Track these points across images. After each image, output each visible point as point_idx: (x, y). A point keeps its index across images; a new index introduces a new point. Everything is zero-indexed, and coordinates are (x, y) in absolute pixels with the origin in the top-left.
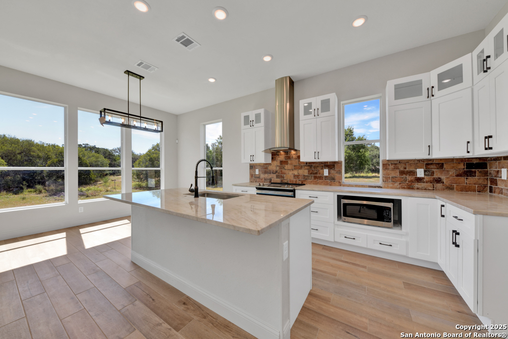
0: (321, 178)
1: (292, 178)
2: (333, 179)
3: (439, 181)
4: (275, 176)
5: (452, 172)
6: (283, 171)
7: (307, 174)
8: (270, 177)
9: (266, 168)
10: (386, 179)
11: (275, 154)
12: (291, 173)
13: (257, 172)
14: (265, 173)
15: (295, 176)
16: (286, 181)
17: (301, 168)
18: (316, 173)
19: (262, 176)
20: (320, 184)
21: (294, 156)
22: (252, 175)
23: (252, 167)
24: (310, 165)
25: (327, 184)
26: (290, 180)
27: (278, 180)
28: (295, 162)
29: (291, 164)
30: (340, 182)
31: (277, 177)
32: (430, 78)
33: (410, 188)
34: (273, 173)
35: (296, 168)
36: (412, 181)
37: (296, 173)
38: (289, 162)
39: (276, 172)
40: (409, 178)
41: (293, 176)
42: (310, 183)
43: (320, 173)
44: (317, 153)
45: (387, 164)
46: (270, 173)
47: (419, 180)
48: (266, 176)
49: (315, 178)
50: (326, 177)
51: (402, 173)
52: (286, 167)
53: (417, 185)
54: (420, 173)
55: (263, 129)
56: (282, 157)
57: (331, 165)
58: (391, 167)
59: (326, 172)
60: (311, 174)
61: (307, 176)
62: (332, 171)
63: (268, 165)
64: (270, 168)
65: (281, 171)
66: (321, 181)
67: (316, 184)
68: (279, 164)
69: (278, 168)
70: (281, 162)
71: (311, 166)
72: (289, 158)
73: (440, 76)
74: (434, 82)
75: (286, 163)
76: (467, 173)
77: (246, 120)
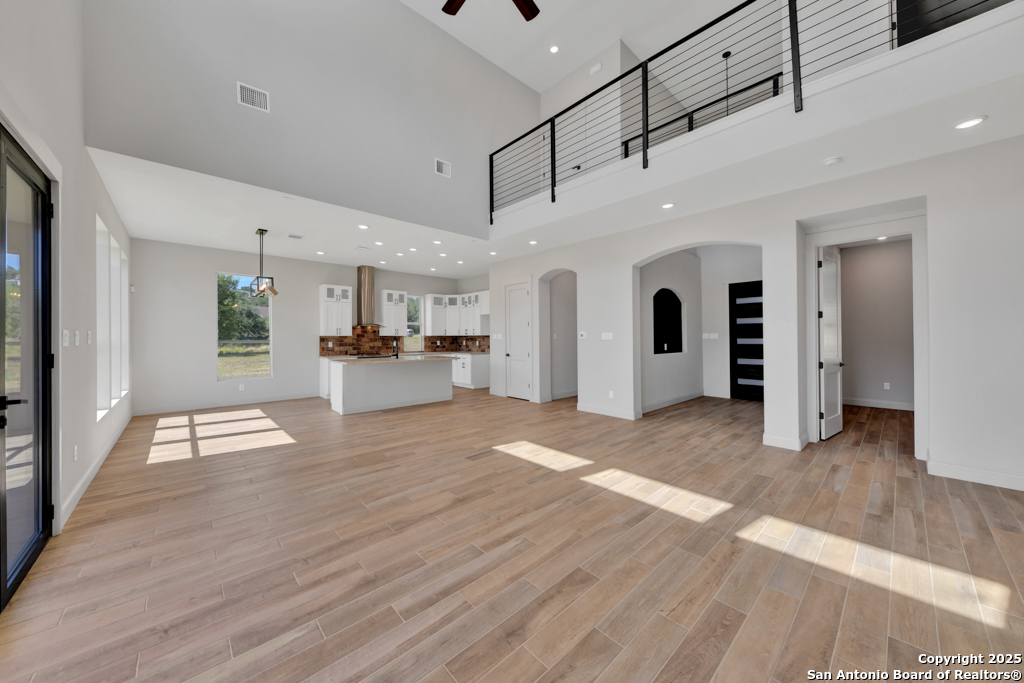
0: (391, 348)
1: (368, 350)
2: (399, 349)
3: (444, 347)
4: (351, 348)
5: (449, 343)
6: (360, 343)
7: (380, 346)
10: (426, 347)
12: (367, 345)
13: (330, 345)
14: (341, 345)
15: (371, 348)
17: (376, 340)
18: (388, 345)
19: (337, 349)
21: (370, 331)
22: (322, 349)
23: (323, 339)
24: (384, 338)
28: (372, 336)
30: (401, 351)
31: (354, 349)
32: (446, 298)
33: (435, 351)
35: (372, 340)
37: (372, 345)
39: (353, 344)
40: (435, 346)
42: (383, 352)
43: (390, 345)
44: (396, 330)
45: (426, 338)
46: (347, 345)
47: (438, 346)
48: (342, 348)
49: (387, 348)
50: (394, 347)
51: (432, 343)
52: (363, 339)
53: (438, 349)
54: (438, 343)
55: (350, 304)
57: (399, 339)
58: (428, 340)
59: (394, 343)
60: (384, 345)
62: (398, 343)
63: (343, 338)
64: (345, 340)
66: (391, 350)
67: (388, 352)
68: (355, 337)
70: (358, 336)
72: (365, 332)
73: (450, 299)
74: (447, 301)
75: (363, 336)
76: (452, 343)
77: (330, 293)
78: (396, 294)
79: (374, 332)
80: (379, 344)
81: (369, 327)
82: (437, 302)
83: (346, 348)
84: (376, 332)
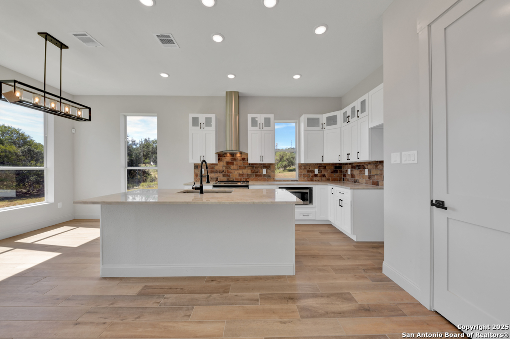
0: (260, 176)
1: (237, 177)
2: (269, 176)
3: (324, 176)
4: (221, 175)
5: (329, 171)
6: (229, 170)
7: (249, 173)
8: (217, 176)
9: (212, 168)
10: (300, 176)
11: (221, 156)
12: (236, 172)
13: (203, 171)
14: (212, 172)
15: (240, 175)
16: (232, 179)
17: (245, 168)
18: (257, 172)
20: (260, 180)
21: (239, 158)
22: (197, 175)
23: (197, 167)
24: (253, 165)
25: (265, 180)
26: (236, 178)
27: (225, 179)
28: (241, 163)
29: (237, 165)
30: (274, 179)
31: (224, 176)
33: (312, 180)
34: (219, 172)
35: (240, 168)
36: (312, 176)
37: (241, 172)
38: (235, 163)
39: (223, 171)
40: (311, 174)
41: (238, 175)
42: (253, 180)
43: (260, 172)
44: (262, 157)
45: (302, 166)
46: (217, 173)
47: (316, 175)
48: (213, 175)
49: (256, 176)
50: (264, 175)
51: (308, 171)
52: (232, 167)
53: (315, 179)
54: (316, 171)
55: (214, 132)
56: (228, 158)
57: (268, 166)
58: (303, 168)
59: (264, 171)
60: (253, 172)
61: (250, 175)
62: (269, 171)
63: (214, 166)
64: (216, 168)
65: (227, 171)
66: (260, 178)
67: (257, 180)
68: (225, 165)
69: (224, 168)
70: (228, 163)
71: (253, 167)
72: (235, 159)
73: (328, 118)
74: (325, 121)
75: (232, 163)
76: (335, 172)
77: (195, 121)
78: (260, 118)
79: (244, 159)
80: (248, 171)
81: (238, 155)
82: (312, 123)
83: (217, 175)
84: (245, 159)
